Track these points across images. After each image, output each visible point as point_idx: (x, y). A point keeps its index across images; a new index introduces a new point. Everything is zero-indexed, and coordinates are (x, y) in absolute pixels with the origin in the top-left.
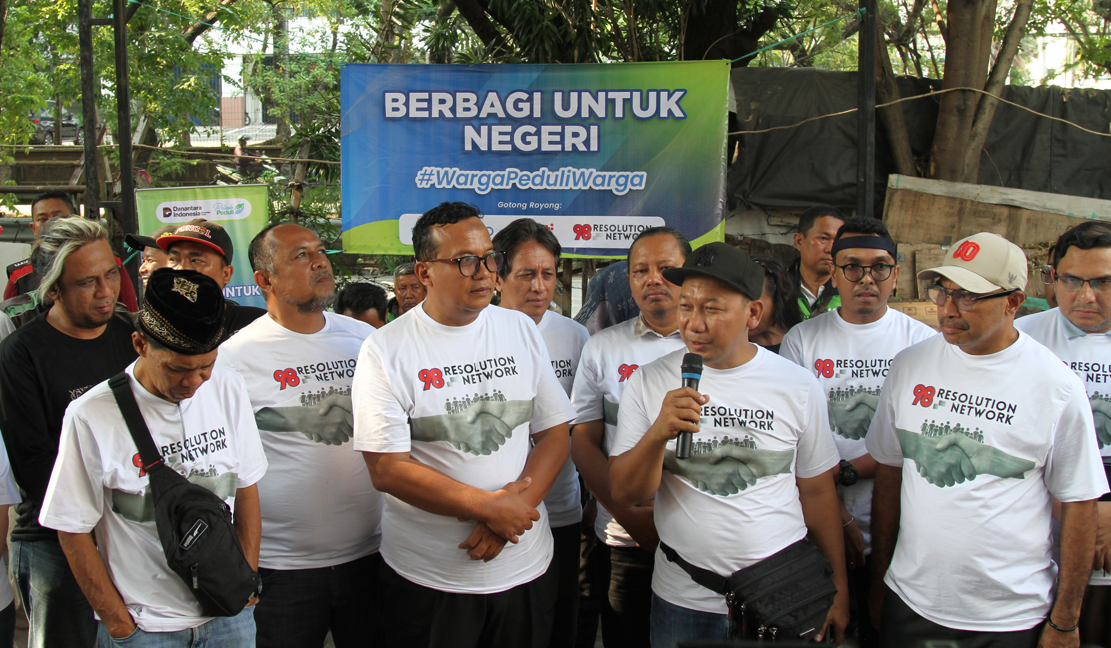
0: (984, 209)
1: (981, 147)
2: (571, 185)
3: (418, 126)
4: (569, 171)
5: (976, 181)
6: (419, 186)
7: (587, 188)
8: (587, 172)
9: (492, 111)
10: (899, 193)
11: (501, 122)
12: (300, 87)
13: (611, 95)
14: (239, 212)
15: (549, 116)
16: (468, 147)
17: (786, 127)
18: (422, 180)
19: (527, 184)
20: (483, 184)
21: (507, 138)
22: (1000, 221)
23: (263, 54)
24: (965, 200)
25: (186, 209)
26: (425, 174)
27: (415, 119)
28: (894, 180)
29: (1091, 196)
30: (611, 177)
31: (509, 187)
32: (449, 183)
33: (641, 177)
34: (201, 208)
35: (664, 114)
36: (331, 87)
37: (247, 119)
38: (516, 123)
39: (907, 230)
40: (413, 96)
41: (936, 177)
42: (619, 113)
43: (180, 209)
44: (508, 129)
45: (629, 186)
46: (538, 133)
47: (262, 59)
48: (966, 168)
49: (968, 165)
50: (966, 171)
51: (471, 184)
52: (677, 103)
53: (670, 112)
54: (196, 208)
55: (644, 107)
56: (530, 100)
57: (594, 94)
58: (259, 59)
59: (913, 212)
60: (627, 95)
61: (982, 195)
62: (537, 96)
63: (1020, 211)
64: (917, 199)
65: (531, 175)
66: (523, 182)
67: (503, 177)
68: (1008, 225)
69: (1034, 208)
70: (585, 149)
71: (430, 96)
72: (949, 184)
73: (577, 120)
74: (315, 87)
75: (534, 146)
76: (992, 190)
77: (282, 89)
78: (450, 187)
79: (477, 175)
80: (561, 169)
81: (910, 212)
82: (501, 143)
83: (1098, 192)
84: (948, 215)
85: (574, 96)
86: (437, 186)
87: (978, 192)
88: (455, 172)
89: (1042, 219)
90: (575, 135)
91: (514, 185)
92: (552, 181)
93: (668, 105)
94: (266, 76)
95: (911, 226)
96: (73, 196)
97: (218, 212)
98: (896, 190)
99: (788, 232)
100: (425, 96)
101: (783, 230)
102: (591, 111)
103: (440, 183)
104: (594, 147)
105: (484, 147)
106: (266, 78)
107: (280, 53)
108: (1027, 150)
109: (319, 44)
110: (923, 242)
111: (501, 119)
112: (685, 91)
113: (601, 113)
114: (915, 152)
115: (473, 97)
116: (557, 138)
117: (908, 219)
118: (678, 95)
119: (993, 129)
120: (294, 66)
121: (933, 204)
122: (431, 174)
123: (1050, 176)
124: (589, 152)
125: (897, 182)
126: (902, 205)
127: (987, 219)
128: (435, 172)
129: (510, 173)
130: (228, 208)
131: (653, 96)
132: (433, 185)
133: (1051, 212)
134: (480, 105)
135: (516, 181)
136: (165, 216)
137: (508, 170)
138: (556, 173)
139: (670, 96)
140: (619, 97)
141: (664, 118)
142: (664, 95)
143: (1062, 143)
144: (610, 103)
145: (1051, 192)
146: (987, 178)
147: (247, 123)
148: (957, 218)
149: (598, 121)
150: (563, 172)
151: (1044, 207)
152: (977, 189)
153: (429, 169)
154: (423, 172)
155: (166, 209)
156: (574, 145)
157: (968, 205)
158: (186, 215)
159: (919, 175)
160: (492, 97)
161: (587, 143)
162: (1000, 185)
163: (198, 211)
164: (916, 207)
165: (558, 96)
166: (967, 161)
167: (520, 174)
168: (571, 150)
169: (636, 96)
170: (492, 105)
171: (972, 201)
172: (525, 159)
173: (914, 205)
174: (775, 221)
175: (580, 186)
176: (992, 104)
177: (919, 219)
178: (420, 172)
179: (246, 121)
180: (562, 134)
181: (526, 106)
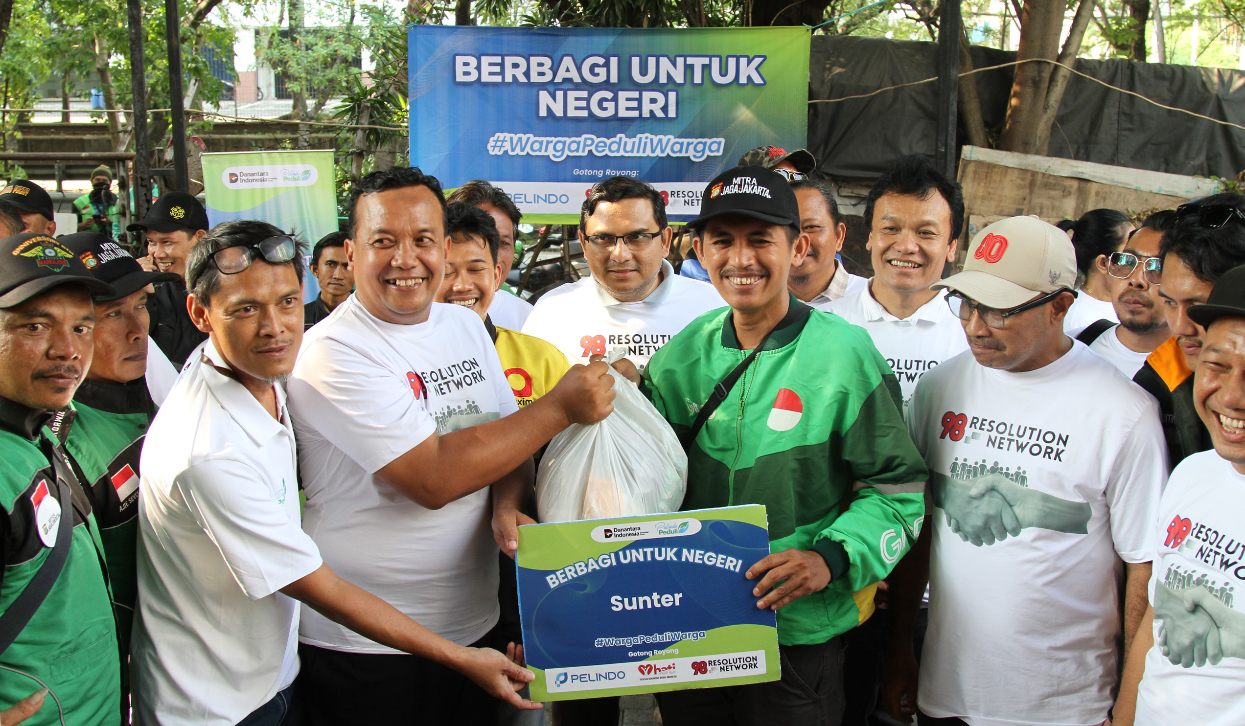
0: (1054, 182)
1: (1052, 119)
2: (648, 153)
3: (490, 91)
4: (647, 138)
5: (1046, 153)
6: (491, 153)
7: (664, 155)
8: (665, 139)
9: (568, 75)
10: (972, 164)
11: (577, 87)
12: (317, 60)
13: (690, 61)
14: (306, 179)
15: (626, 82)
16: (543, 113)
17: (861, 96)
18: (495, 147)
19: (604, 150)
20: (558, 151)
21: (583, 104)
22: (1070, 193)
23: (279, 27)
24: (1037, 173)
25: (253, 175)
26: (497, 141)
27: (487, 84)
28: (968, 151)
29: (1157, 170)
30: (689, 144)
31: (585, 154)
32: (522, 150)
33: (719, 144)
34: (267, 174)
35: (743, 80)
36: (350, 60)
37: (260, 94)
38: (593, 88)
39: (979, 201)
40: (485, 60)
41: (1008, 149)
42: (698, 79)
43: (246, 175)
44: (584, 94)
45: (707, 153)
46: (615, 99)
47: (278, 31)
48: (1037, 140)
49: (1040, 137)
50: (1038, 143)
51: (546, 151)
52: (757, 69)
53: (749, 78)
54: (262, 174)
55: (723, 73)
56: (607, 65)
57: (673, 59)
58: (275, 31)
59: (985, 183)
60: (706, 61)
61: (1052, 167)
62: (614, 61)
63: (1089, 185)
64: (990, 171)
65: (608, 142)
66: (600, 149)
67: (579, 143)
68: (1078, 198)
69: (1103, 182)
70: (663, 116)
71: (503, 60)
72: (1022, 156)
73: (654, 86)
74: (334, 60)
75: (610, 113)
76: (1063, 163)
77: (300, 61)
78: (524, 153)
79: (551, 142)
80: (639, 136)
81: (982, 184)
82: (577, 108)
83: (1163, 167)
84: (1020, 187)
85: (652, 61)
86: (510, 153)
87: (1050, 164)
88: (529, 138)
89: (1111, 192)
90: (653, 101)
91: (590, 151)
92: (629, 148)
93: (747, 71)
94: (282, 49)
95: (983, 198)
96: (121, 164)
97: (285, 179)
98: (969, 162)
99: (859, 203)
100: (498, 59)
101: (854, 202)
102: (669, 76)
103: (513, 150)
104: (672, 113)
105: (559, 113)
106: (282, 51)
107: (297, 26)
108: (1095, 123)
109: (336, 17)
110: (995, 214)
111: (577, 84)
112: (765, 57)
113: (679, 79)
114: (987, 124)
115: (547, 62)
116: (635, 104)
117: (981, 191)
118: (757, 61)
119: (1063, 103)
120: (311, 39)
121: (1005, 176)
122: (503, 141)
123: (1117, 149)
124: (667, 119)
125: (971, 154)
126: (974, 177)
127: (1057, 192)
128: (508, 139)
129: (586, 139)
130: (294, 174)
131: (732, 62)
132: (506, 152)
133: (1119, 185)
134: (555, 70)
135: (593, 148)
136: (232, 182)
137: (584, 136)
138: (633, 139)
139: (749, 62)
140: (698, 63)
141: (744, 85)
142: (743, 61)
143: (1129, 117)
144: (689, 68)
145: (1118, 165)
146: (1057, 151)
147: (260, 98)
148: (1028, 191)
149: (676, 87)
150: (641, 139)
151: (1113, 181)
152: (1049, 161)
153: (501, 136)
154: (495, 138)
155: (232, 175)
156: (651, 112)
157: (1040, 177)
158: (253, 180)
159: (990, 147)
160: (568, 61)
161: (665, 109)
162: (1069, 157)
163: (265, 177)
164: (989, 179)
165: (636, 61)
166: (1039, 133)
167: (597, 140)
168: (648, 116)
169: (716, 62)
170: (568, 70)
171: (1043, 174)
172: (603, 125)
173: (986, 177)
174: (845, 192)
175: (658, 153)
176: (1065, 77)
177: (991, 190)
178: (492, 139)
179: (258, 95)
180: (640, 100)
181: (602, 71)
